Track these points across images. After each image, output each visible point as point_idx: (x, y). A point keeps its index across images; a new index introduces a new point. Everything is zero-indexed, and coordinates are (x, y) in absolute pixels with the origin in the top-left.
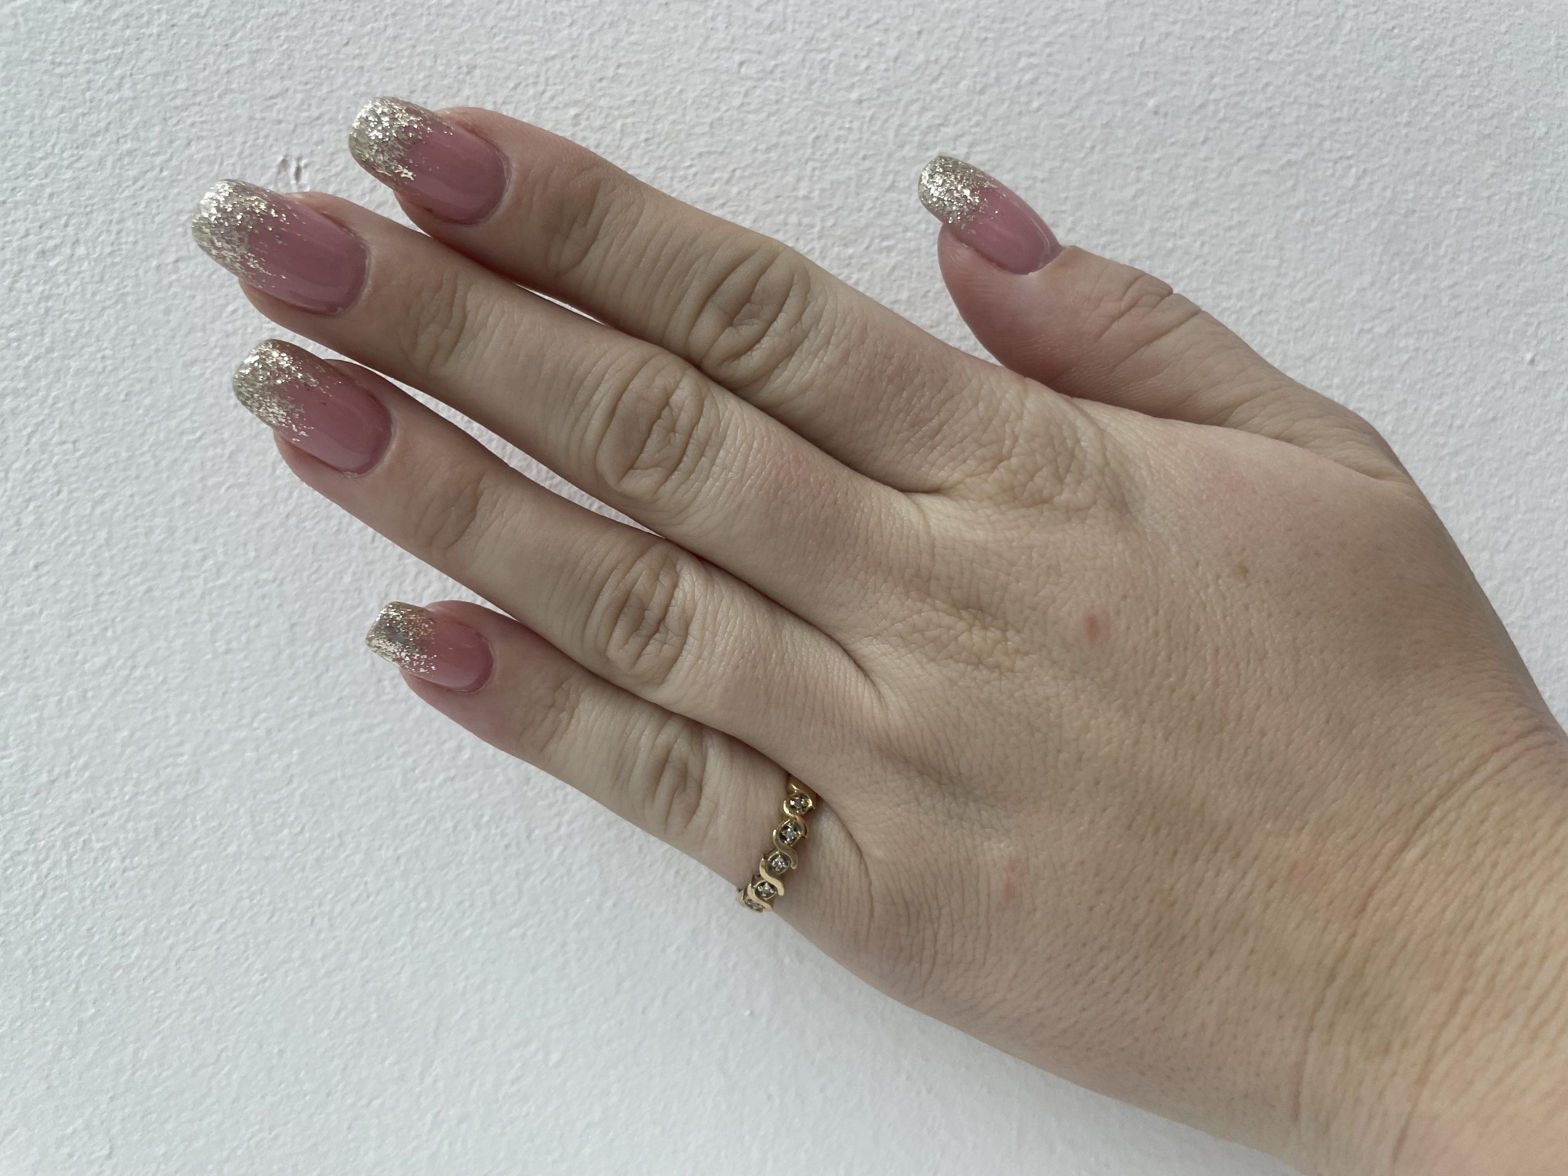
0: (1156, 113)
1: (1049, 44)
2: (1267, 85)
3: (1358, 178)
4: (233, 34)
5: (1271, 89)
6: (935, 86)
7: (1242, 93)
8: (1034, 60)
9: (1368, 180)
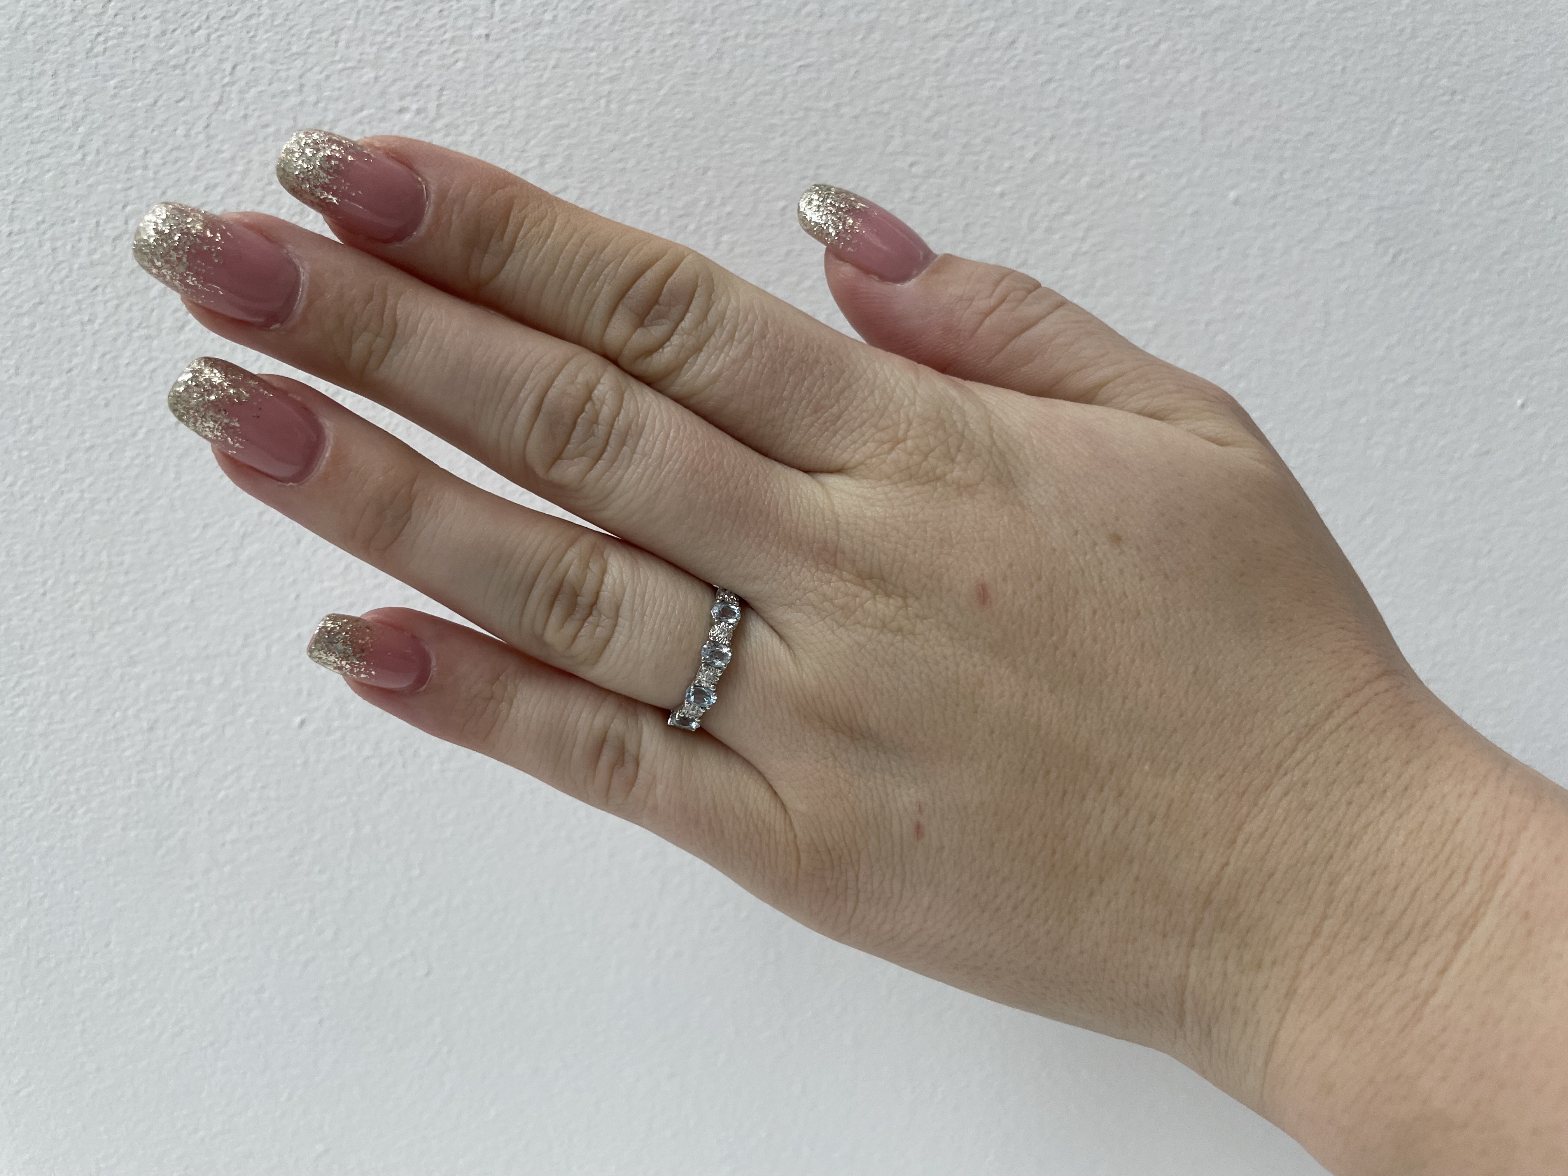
0: (1236, 202)
1: (1153, 147)
2: (1327, 180)
3: (1395, 256)
4: (527, 143)
5: (1330, 183)
6: (1063, 182)
7: (1305, 187)
8: (1141, 160)
9: (1402, 258)
